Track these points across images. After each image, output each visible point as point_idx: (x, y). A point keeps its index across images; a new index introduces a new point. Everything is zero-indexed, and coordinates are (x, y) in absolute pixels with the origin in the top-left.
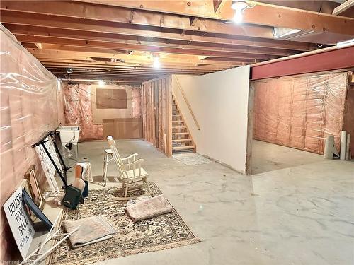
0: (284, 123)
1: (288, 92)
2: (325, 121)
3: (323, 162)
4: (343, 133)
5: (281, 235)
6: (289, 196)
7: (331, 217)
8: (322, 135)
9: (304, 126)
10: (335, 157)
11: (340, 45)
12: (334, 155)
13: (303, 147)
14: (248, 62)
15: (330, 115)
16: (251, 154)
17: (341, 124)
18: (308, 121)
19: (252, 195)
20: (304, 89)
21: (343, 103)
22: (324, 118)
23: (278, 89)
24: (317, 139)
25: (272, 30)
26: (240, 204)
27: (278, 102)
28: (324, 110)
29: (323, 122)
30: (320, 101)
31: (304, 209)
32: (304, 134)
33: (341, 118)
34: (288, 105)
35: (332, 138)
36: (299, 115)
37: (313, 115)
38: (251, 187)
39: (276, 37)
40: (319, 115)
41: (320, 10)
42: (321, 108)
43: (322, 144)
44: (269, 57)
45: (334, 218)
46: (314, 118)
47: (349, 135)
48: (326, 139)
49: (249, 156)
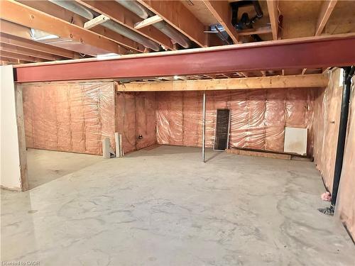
0: (64, 128)
1: (65, 98)
2: (101, 124)
3: (103, 161)
4: (116, 134)
5: (62, 246)
6: (71, 202)
7: (108, 211)
8: (100, 138)
9: (83, 130)
10: (112, 156)
11: (100, 57)
12: (111, 154)
13: (84, 151)
14: (9, 61)
15: (104, 119)
16: (26, 166)
17: (114, 127)
18: (86, 125)
19: (30, 212)
20: (80, 94)
21: (114, 109)
22: (99, 122)
23: (54, 94)
24: (96, 141)
25: (28, 30)
26: (14, 227)
27: (55, 107)
28: (99, 115)
29: (99, 126)
30: (95, 107)
31: (86, 211)
32: (84, 138)
33: (113, 121)
34: (66, 110)
35: (108, 139)
36: (78, 120)
37: (91, 120)
38: (28, 204)
39: (34, 39)
40: (95, 120)
41: (72, 21)
42: (97, 113)
43: (101, 146)
44: (34, 59)
45: (111, 211)
46: (91, 123)
47: (121, 136)
48: (103, 141)
49: (24, 169)
